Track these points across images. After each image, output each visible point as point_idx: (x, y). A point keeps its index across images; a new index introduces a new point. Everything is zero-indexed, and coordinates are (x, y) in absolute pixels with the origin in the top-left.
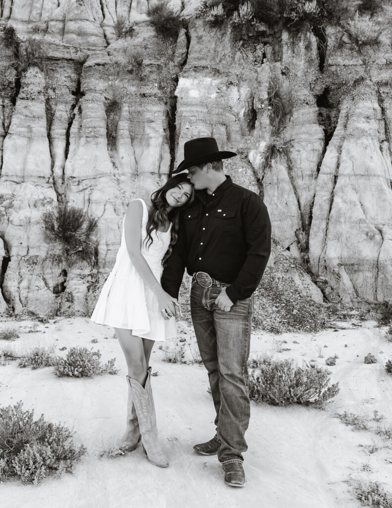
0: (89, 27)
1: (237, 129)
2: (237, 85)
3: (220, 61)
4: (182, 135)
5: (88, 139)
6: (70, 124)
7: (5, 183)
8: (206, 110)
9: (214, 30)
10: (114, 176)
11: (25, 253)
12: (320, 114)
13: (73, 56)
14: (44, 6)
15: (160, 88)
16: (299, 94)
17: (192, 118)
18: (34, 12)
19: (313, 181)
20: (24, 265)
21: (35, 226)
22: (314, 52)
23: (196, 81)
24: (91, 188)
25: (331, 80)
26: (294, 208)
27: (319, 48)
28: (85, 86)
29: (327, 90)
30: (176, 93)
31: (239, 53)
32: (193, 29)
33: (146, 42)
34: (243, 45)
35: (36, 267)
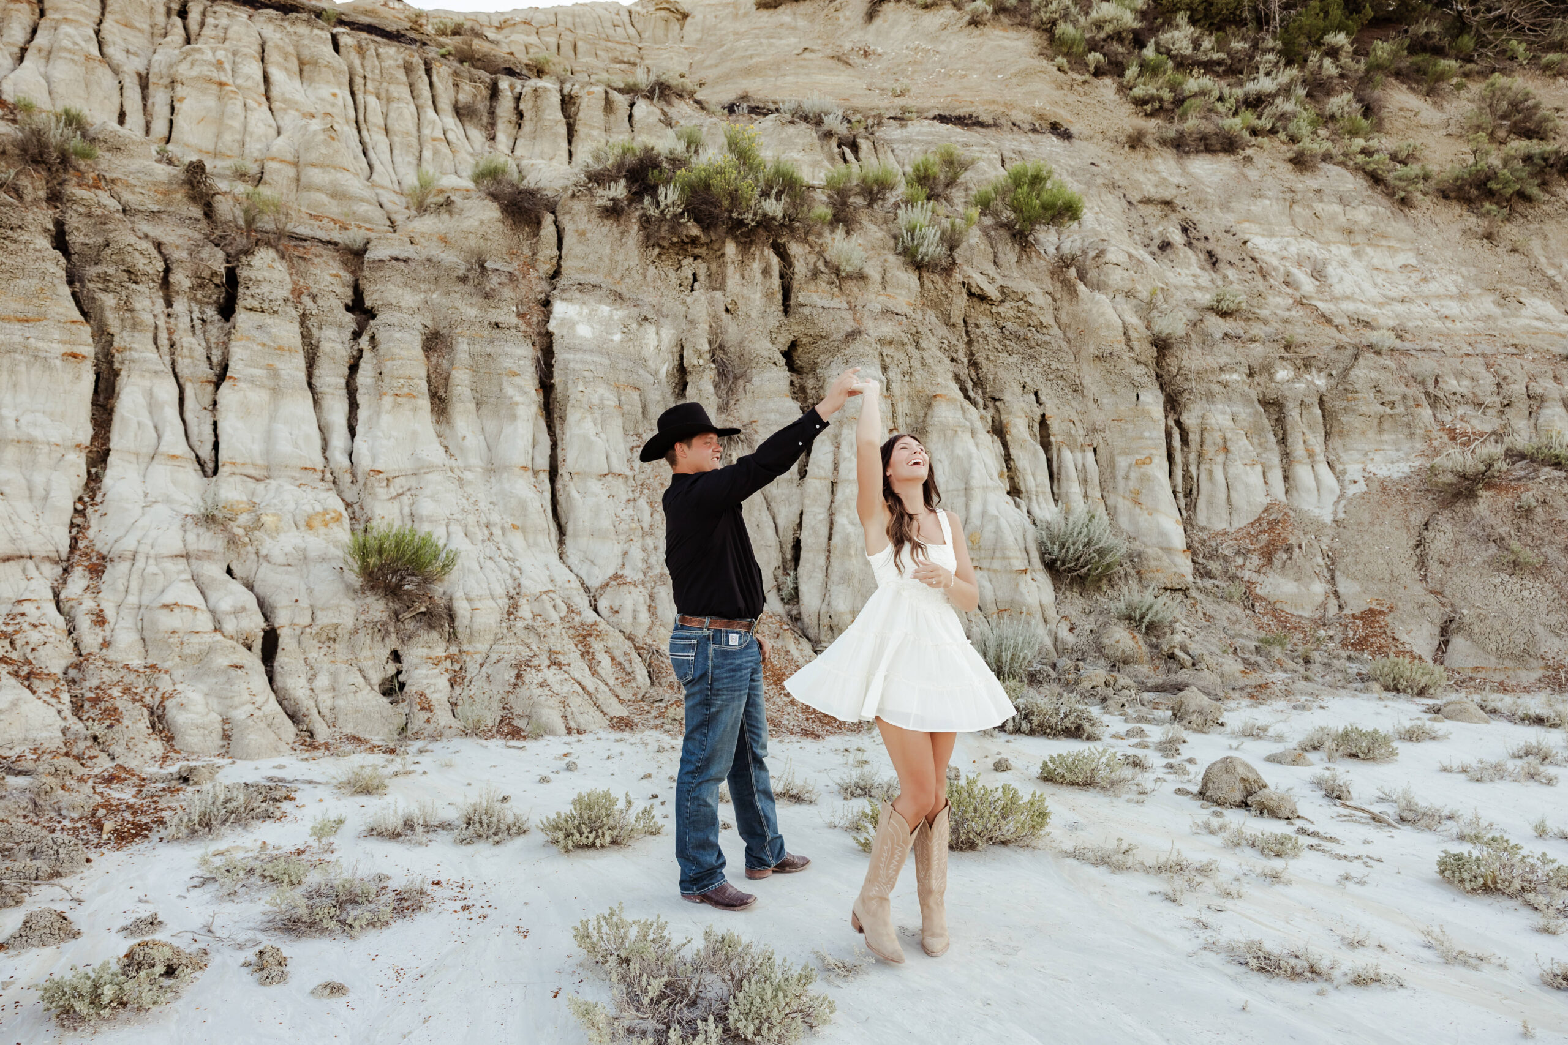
0: (354, 184)
1: (659, 398)
2: (656, 323)
3: (622, 277)
4: (572, 402)
5: (399, 399)
6: (353, 368)
7: (231, 479)
8: (608, 362)
9: (608, 222)
10: (452, 470)
11: (308, 621)
12: (792, 383)
13: (336, 236)
14: (250, 128)
15: (520, 315)
16: (757, 346)
17: (586, 374)
18: (228, 137)
19: (795, 490)
20: (311, 644)
21: (318, 566)
22: (776, 282)
23: (586, 310)
24: (413, 493)
25: (802, 328)
26: (771, 532)
27: (782, 277)
28: (375, 296)
29: (794, 345)
30: (552, 326)
31: (652, 268)
32: (568, 217)
33: (484, 228)
34: (659, 255)
35: (337, 646)
